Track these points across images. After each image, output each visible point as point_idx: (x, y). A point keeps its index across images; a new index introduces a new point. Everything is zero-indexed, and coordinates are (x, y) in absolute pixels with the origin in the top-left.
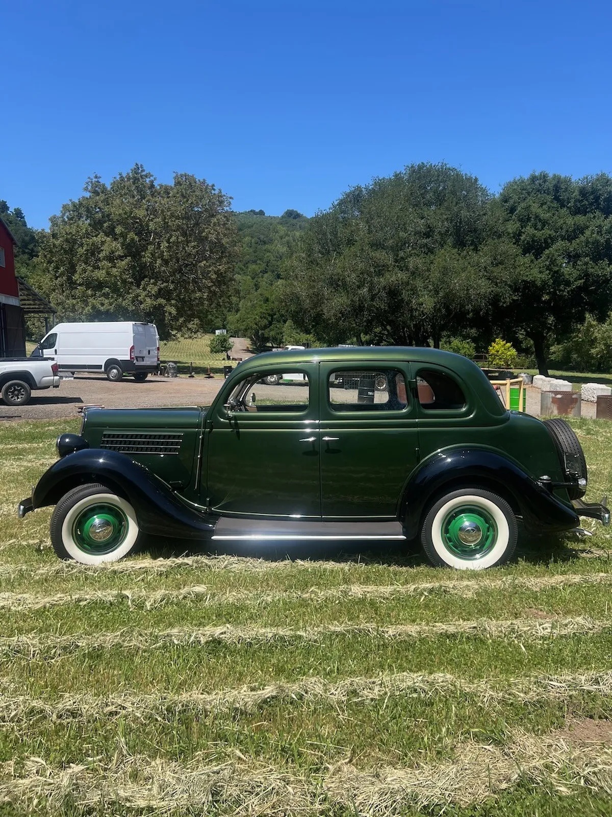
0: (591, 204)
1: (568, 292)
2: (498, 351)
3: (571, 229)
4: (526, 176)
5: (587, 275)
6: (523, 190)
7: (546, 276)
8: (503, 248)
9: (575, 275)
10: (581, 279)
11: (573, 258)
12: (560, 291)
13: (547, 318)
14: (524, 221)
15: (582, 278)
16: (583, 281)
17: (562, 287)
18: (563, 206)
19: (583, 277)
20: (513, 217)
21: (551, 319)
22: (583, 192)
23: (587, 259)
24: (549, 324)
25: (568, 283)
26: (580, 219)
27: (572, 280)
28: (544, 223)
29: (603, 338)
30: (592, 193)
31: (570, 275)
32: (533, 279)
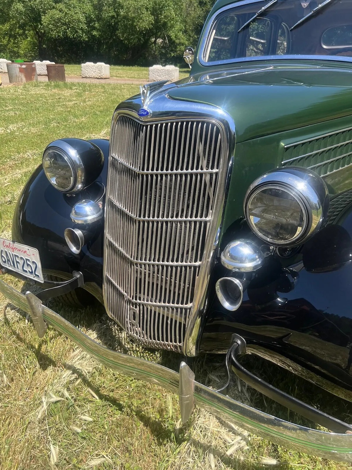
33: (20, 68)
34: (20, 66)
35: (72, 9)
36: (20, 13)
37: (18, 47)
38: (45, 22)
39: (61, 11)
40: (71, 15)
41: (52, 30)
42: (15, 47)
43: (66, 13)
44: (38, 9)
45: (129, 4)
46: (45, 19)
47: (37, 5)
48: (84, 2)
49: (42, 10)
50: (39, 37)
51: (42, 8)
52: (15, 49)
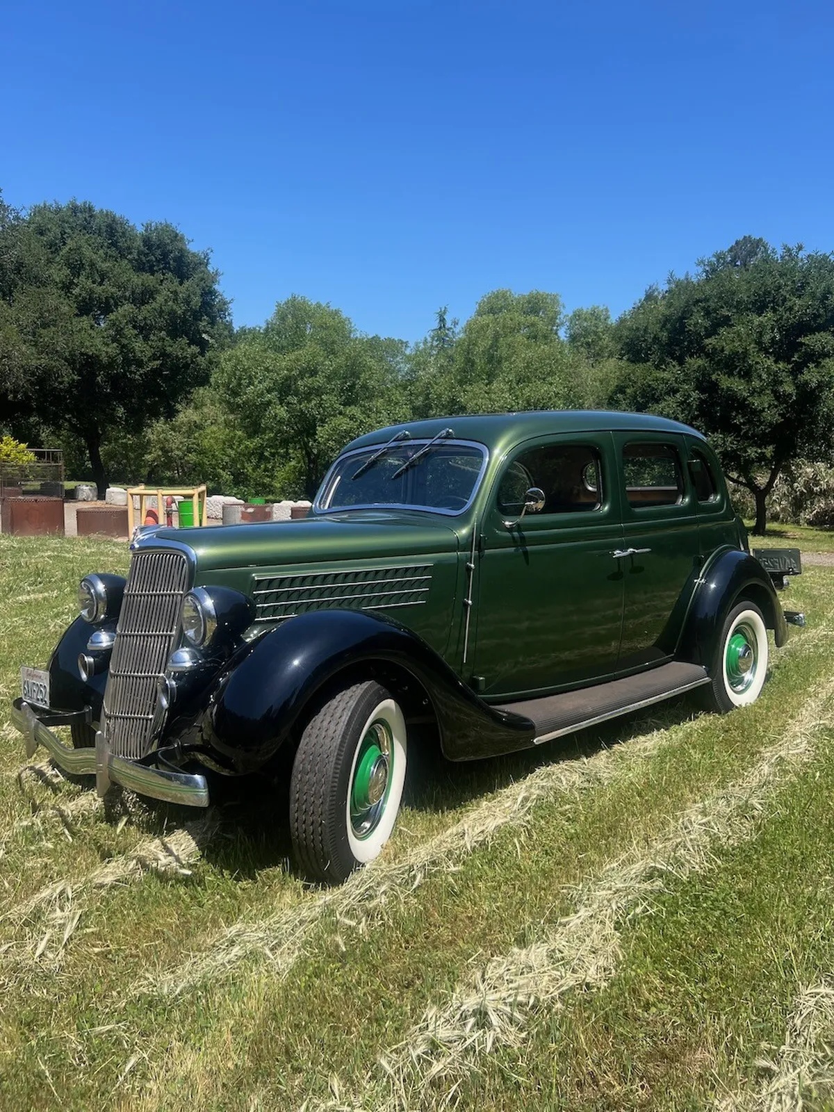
0: (158, 261)
1: (141, 375)
2: (8, 455)
3: (138, 291)
4: (64, 203)
5: (164, 355)
6: (64, 221)
7: (113, 349)
8: (52, 301)
9: (149, 354)
10: (155, 360)
11: (144, 330)
12: (131, 372)
13: (114, 410)
14: (76, 268)
15: (158, 359)
16: (159, 362)
17: (133, 368)
18: (123, 257)
19: (160, 356)
20: (58, 259)
21: (121, 411)
22: (147, 241)
23: (163, 333)
24: (119, 417)
25: (140, 364)
26: (149, 279)
27: (145, 359)
28: (103, 276)
29: (159, 441)
30: (159, 247)
31: (142, 352)
32: (97, 353)
33: (243, 513)
34: (244, 509)
35: (373, 415)
36: (280, 422)
37: (272, 477)
38: (322, 437)
39: (352, 418)
40: (370, 425)
41: (333, 450)
42: (267, 476)
43: (361, 421)
44: (313, 416)
45: (476, 404)
46: (322, 432)
47: (312, 409)
48: (397, 403)
49: (319, 416)
50: (310, 461)
51: (319, 414)
52: (267, 480)
